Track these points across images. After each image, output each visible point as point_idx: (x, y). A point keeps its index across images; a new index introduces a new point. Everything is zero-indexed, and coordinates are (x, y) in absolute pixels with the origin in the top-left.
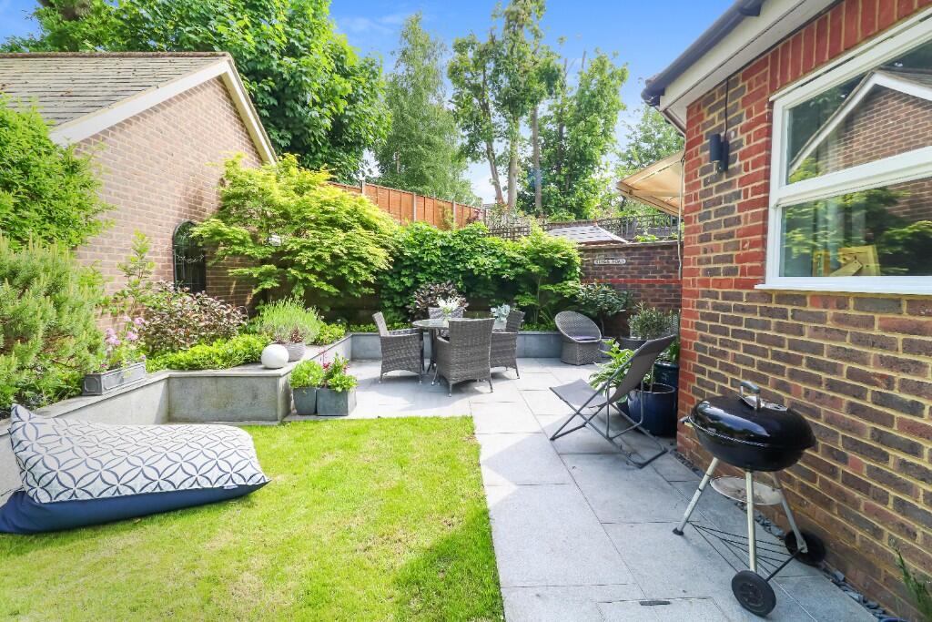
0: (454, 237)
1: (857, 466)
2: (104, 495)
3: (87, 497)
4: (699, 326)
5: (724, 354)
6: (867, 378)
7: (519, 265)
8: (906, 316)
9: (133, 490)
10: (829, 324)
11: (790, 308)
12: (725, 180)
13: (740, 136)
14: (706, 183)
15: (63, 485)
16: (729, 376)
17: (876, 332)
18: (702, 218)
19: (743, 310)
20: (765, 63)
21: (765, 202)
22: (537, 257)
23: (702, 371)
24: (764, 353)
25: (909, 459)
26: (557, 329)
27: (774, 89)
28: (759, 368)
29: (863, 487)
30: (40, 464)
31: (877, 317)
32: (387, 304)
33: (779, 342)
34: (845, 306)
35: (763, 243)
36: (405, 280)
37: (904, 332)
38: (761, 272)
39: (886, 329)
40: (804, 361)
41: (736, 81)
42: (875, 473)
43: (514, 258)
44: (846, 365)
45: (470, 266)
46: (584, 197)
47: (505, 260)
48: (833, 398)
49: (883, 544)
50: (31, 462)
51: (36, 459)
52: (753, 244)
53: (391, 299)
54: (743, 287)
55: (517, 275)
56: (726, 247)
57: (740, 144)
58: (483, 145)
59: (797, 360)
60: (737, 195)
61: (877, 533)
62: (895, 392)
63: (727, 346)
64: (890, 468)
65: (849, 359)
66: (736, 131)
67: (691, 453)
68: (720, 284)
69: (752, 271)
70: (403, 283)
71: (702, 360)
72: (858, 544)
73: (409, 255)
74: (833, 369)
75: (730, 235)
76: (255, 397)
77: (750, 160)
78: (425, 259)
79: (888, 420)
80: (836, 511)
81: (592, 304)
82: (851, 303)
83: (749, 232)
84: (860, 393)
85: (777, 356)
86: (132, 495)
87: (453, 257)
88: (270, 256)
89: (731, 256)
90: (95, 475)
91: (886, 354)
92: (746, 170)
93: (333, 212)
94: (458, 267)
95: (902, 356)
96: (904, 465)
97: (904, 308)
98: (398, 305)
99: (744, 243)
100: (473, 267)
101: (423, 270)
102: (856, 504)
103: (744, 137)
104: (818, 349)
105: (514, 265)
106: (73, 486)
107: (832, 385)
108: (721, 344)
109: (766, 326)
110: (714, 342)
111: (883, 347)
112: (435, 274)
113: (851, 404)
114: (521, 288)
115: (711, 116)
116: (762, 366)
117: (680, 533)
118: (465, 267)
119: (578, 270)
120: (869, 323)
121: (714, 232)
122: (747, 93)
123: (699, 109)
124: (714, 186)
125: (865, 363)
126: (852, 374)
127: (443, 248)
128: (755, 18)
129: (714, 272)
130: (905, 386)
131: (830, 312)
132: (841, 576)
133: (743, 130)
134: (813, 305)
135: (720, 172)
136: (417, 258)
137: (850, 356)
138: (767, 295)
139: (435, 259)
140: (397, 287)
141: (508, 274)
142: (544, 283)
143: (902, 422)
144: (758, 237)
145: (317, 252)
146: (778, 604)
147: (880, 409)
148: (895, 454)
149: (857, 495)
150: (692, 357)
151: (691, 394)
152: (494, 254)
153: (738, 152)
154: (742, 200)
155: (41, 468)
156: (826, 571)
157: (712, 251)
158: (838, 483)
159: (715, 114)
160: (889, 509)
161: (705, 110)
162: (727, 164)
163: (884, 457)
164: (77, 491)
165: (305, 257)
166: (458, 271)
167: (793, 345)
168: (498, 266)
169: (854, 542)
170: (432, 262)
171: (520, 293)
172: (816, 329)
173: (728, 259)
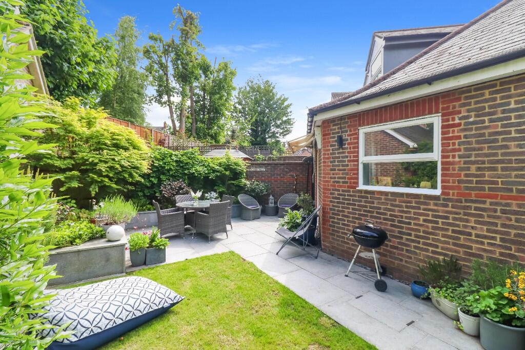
0: (182, 155)
1: (394, 242)
2: (108, 327)
3: (99, 331)
4: (331, 202)
5: (344, 211)
6: (396, 216)
7: (218, 172)
8: (405, 199)
9: (122, 320)
10: (383, 201)
11: (369, 196)
12: (341, 151)
13: (347, 137)
14: (333, 150)
15: (84, 327)
16: (346, 219)
17: (397, 203)
18: (331, 162)
19: (351, 196)
20: (356, 116)
21: (357, 161)
22: (228, 167)
23: (334, 218)
24: (360, 210)
25: (409, 237)
26: (239, 203)
27: (360, 126)
28: (358, 215)
29: (396, 248)
30: (65, 318)
31: (397, 199)
32: (140, 194)
33: (366, 207)
34: (388, 196)
35: (358, 174)
36: (153, 179)
37: (405, 203)
38: (357, 183)
39: (400, 202)
40: (375, 212)
41: (345, 119)
42: (399, 243)
43: (214, 168)
44: (389, 213)
45: (193, 171)
46: (218, 131)
47: (209, 168)
48: (385, 223)
49: (404, 263)
50: (58, 318)
51: (61, 315)
52: (354, 174)
53: (142, 191)
54: (351, 188)
55: (217, 176)
56: (343, 174)
57: (347, 140)
58: (165, 98)
59: (372, 212)
60: (347, 157)
61: (401, 260)
62: (404, 220)
63: (344, 208)
64: (404, 241)
65: (389, 211)
66: (345, 135)
67: (329, 250)
68: (341, 186)
69: (354, 183)
70: (151, 181)
71: (333, 214)
72: (396, 265)
73: (157, 165)
74: (385, 214)
75: (345, 170)
76: (108, 260)
77: (352, 146)
78: (166, 168)
79: (402, 228)
80: (388, 257)
81: (253, 190)
82: (390, 195)
83: (352, 170)
84: (394, 221)
85: (365, 211)
86: (122, 323)
87: (182, 167)
88: (71, 166)
89: (345, 177)
90: (100, 316)
91: (400, 209)
92: (350, 149)
93: (117, 139)
94: (186, 172)
95: (405, 209)
96: (407, 239)
97: (405, 196)
98: (146, 194)
99: (350, 173)
100: (194, 171)
101: (164, 174)
102: (394, 253)
103: (349, 138)
104: (380, 208)
105: (214, 171)
106: (90, 326)
107: (385, 219)
108: (342, 208)
109: (361, 201)
110: (339, 207)
111: (400, 207)
112: (172, 176)
113: (391, 224)
114: (218, 183)
115: (334, 127)
116: (360, 215)
117: (347, 276)
118: (189, 172)
119: (245, 174)
120: (395, 200)
121: (337, 168)
122: (349, 124)
123: (328, 123)
124: (336, 152)
125: (394, 212)
126: (391, 215)
127: (176, 161)
128: (357, 105)
129: (338, 182)
130: (406, 218)
131: (383, 197)
132: (392, 276)
133: (348, 136)
134: (377, 195)
135: (340, 148)
136: (161, 167)
137: (390, 210)
138: (361, 191)
139: (172, 167)
140: (148, 184)
141: (212, 176)
142: (229, 180)
143: (406, 227)
144: (356, 172)
145: (109, 164)
146: (388, 287)
147: (400, 224)
148: (405, 237)
149: (395, 251)
150: (329, 213)
151: (328, 227)
152: (204, 165)
153: (347, 142)
154: (349, 159)
155: (66, 321)
156: (387, 276)
157: (337, 175)
158: (389, 248)
159: (336, 127)
160: (404, 252)
161: (332, 124)
162: (342, 146)
163: (402, 238)
164: (93, 328)
165: (102, 167)
166: (185, 174)
167: (371, 207)
168: (206, 172)
169: (394, 265)
170: (171, 169)
171: (217, 185)
172: (379, 202)
173: (345, 178)
